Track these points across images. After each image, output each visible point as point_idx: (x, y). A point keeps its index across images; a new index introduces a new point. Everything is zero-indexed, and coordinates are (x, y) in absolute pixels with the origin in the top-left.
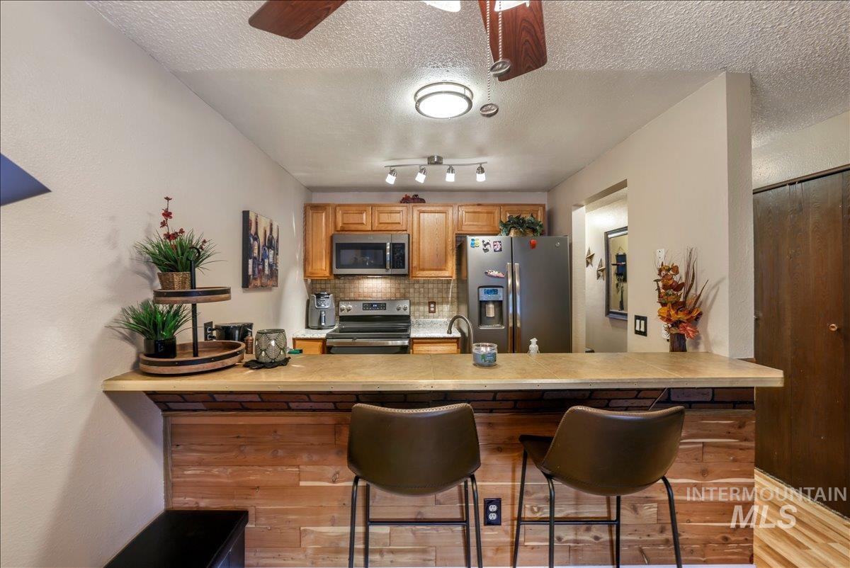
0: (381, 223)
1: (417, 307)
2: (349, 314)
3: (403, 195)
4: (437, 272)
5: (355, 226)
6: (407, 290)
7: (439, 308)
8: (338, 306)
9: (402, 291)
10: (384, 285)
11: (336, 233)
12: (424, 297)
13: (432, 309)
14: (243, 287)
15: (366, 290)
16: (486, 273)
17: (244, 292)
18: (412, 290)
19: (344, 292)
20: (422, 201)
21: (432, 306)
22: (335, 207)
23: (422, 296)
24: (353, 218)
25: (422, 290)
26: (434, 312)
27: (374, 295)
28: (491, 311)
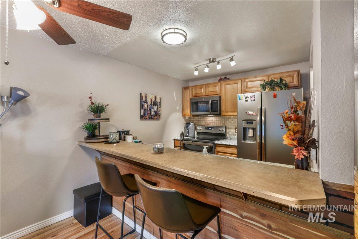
0: (209, 92)
1: (230, 130)
2: (201, 131)
3: (219, 78)
4: (234, 113)
5: (199, 94)
6: (225, 122)
8: (195, 128)
9: (223, 122)
11: (193, 98)
14: (140, 119)
15: (208, 121)
16: (246, 113)
17: (141, 121)
18: (227, 122)
19: (200, 122)
20: (228, 79)
22: (192, 87)
24: (198, 91)
25: (232, 122)
27: (212, 124)
28: (250, 133)
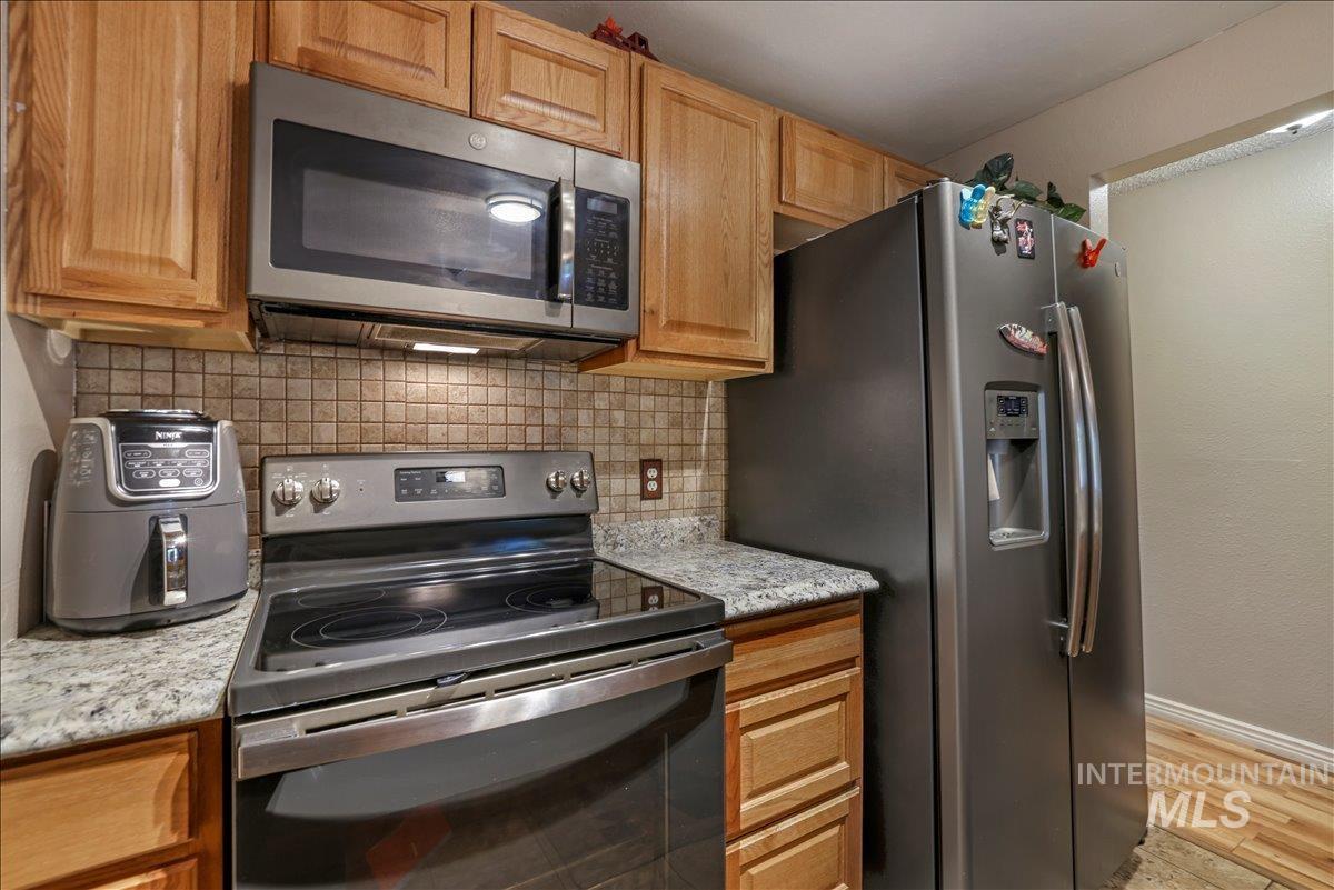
1: (602, 481)
2: (327, 520)
6: (568, 415)
7: (672, 480)
8: (256, 479)
9: (551, 418)
10: (477, 393)
11: (273, 73)
12: (627, 442)
13: (652, 486)
15: (396, 411)
18: (584, 417)
19: (285, 421)
21: (652, 473)
23: (618, 438)
25: (619, 415)
26: (657, 495)
